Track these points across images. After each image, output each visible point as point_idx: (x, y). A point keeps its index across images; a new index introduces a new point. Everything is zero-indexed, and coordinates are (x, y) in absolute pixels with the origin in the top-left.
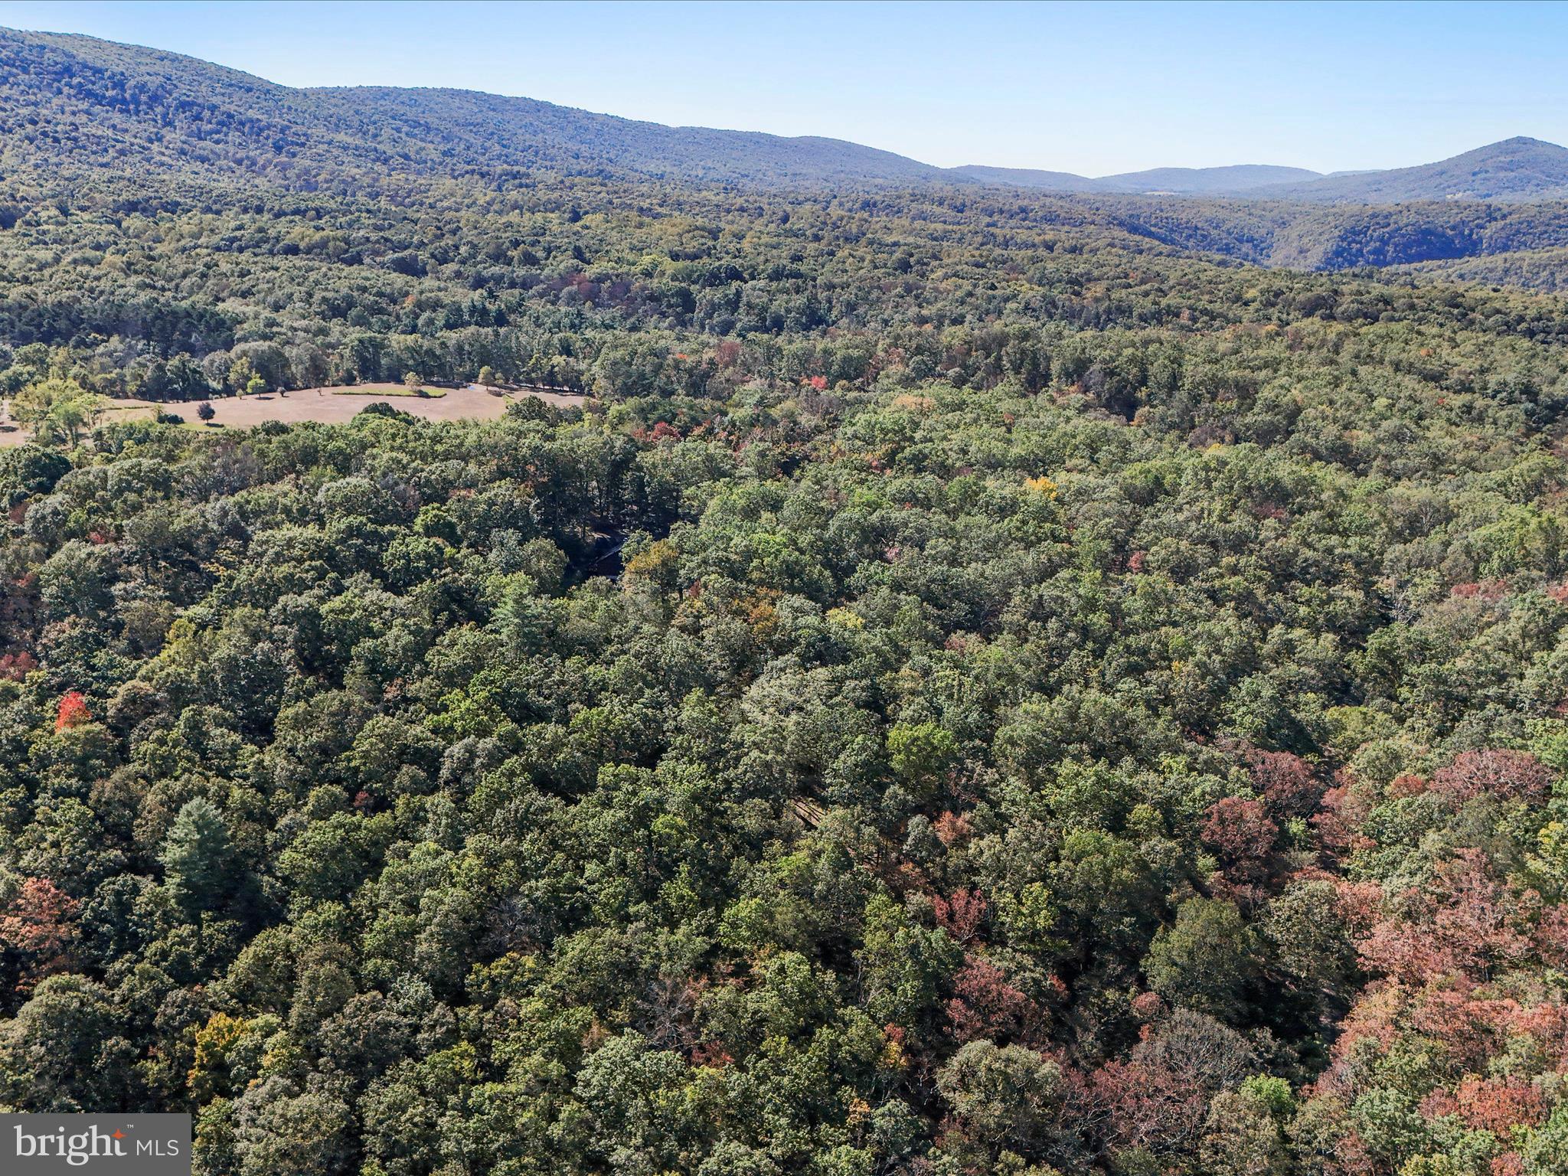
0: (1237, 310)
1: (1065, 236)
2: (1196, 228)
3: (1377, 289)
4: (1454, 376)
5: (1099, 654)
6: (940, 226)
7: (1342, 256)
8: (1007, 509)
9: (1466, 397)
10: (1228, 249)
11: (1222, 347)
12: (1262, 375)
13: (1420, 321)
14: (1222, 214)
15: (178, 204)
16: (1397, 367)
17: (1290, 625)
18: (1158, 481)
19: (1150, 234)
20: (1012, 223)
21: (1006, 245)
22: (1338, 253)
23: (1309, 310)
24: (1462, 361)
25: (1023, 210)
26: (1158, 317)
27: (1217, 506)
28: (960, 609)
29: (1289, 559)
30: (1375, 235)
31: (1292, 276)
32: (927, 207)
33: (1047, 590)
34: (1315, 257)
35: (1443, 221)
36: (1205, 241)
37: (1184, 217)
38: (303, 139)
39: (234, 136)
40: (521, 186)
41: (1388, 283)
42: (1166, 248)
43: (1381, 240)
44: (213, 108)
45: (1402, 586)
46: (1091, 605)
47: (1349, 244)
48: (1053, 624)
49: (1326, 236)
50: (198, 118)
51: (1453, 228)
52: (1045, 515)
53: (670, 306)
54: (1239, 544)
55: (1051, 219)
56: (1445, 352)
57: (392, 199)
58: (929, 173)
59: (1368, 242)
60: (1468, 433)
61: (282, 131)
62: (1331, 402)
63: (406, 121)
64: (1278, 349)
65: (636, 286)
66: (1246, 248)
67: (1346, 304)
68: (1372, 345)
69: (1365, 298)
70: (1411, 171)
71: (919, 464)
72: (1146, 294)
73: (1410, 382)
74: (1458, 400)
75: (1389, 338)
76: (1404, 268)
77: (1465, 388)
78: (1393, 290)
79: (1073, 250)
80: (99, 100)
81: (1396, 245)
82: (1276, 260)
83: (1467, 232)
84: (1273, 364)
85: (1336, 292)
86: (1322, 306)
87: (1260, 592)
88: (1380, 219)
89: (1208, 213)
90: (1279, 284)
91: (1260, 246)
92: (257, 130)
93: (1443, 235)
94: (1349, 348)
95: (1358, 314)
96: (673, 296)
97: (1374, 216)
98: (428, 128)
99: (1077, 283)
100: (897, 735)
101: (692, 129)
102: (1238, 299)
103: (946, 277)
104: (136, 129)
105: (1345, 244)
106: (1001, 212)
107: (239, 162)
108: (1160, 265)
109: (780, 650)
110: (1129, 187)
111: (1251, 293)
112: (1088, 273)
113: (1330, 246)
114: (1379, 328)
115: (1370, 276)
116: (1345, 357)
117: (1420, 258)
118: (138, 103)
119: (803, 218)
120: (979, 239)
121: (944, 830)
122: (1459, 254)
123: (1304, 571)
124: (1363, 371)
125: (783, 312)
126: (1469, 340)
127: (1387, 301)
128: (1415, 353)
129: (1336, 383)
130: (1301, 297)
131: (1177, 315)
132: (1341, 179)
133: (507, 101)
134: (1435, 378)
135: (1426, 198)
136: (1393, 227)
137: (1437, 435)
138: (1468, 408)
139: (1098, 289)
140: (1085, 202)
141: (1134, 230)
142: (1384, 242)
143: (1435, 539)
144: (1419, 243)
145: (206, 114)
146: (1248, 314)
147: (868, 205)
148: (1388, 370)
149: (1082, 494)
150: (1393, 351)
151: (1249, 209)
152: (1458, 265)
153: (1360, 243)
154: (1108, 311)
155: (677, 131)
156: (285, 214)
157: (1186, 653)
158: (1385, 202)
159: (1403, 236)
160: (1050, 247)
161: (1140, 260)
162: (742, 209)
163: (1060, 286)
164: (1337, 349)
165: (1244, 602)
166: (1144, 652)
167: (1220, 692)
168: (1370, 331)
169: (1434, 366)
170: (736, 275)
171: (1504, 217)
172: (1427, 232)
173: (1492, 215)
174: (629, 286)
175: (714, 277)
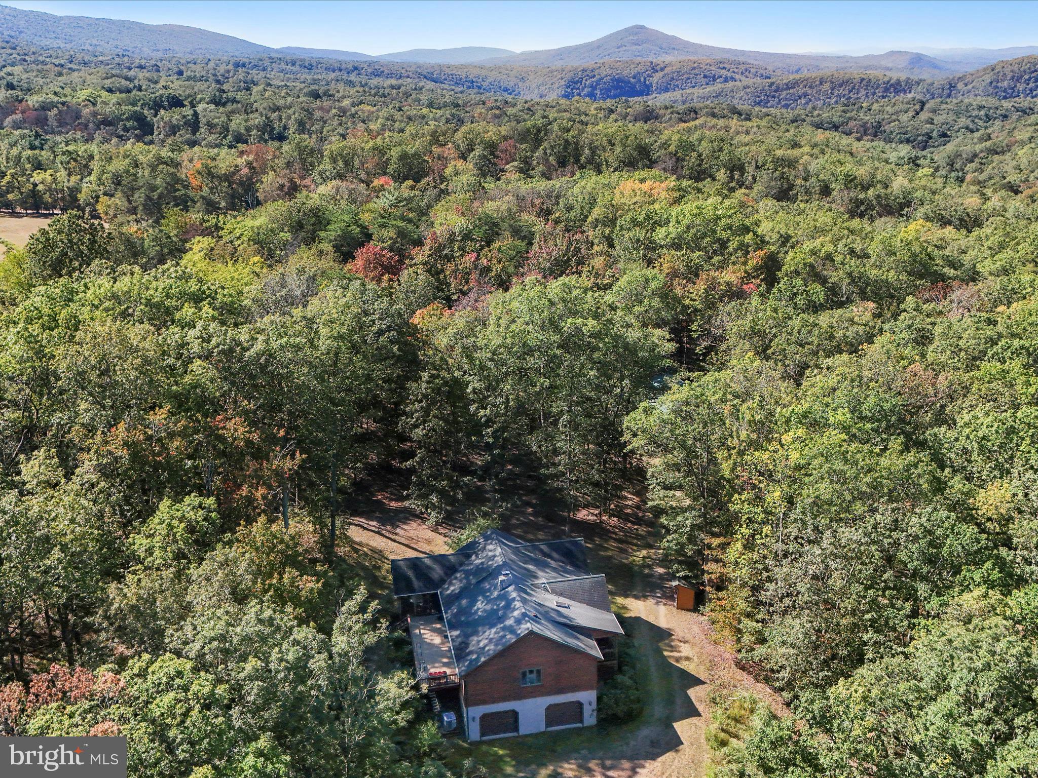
2: (473, 82)
30: (587, 83)
35: (627, 72)
43: (592, 86)
47: (572, 89)
49: (557, 85)
51: (634, 78)
53: (126, 130)
55: (377, 74)
59: (583, 89)
65: (86, 111)
81: (601, 90)
83: (642, 79)
93: (629, 82)
96: (128, 119)
105: (569, 90)
113: (560, 92)
125: (243, 131)
136: (597, 77)
142: (594, 88)
144: (616, 87)
153: (578, 89)
159: (605, 83)
170: (176, 102)
171: (662, 69)
172: (619, 80)
173: (654, 69)
174: (78, 116)
175: (157, 106)
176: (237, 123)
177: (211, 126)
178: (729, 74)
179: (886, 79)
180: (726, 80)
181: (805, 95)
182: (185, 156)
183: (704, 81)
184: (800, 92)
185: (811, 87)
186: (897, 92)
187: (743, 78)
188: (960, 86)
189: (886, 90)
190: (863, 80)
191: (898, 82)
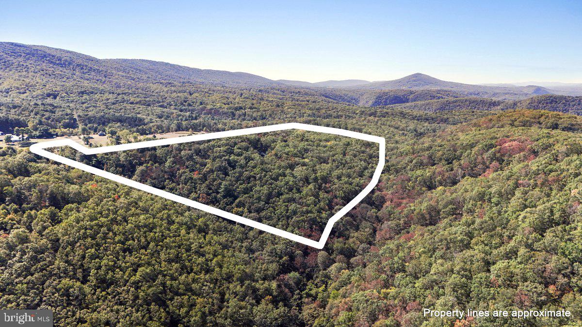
0: (355, 115)
1: (312, 99)
2: (341, 96)
3: (385, 110)
4: (401, 128)
5: (344, 166)
6: (281, 97)
7: (377, 103)
8: (325, 147)
9: (403, 132)
10: (349, 102)
11: (354, 122)
12: (363, 127)
13: (395, 117)
14: (347, 93)
15: (93, 92)
16: (389, 126)
17: (373, 164)
18: (349, 143)
19: (330, 98)
20: (297, 95)
21: (297, 101)
22: (376, 102)
23: (370, 115)
24: (403, 125)
25: (299, 92)
26: (338, 117)
27: (359, 146)
28: (322, 160)
29: (372, 155)
30: (384, 98)
31: (365, 108)
32: (275, 91)
33: (335, 158)
34: (370, 103)
35: (400, 94)
36: (344, 100)
37: (338, 93)
38: (111, 74)
39: (93, 73)
40: (172, 86)
41: (388, 109)
42: (335, 101)
44: (86, 66)
45: (390, 158)
46: (342, 160)
48: (336, 162)
49: (373, 98)
50: (82, 68)
51: (403, 96)
52: (331, 147)
53: (229, 115)
54: (363, 152)
55: (306, 94)
56: (399, 123)
57: (142, 90)
58: (271, 82)
59: (383, 100)
60: (403, 138)
61: (106, 72)
62: (377, 132)
63: (134, 69)
64: (365, 122)
65: (221, 111)
66: (353, 101)
67: (378, 114)
68: (384, 121)
69: (382, 112)
70: (392, 81)
71: (307, 140)
72: (334, 112)
73: (392, 129)
74: (401, 132)
75: (387, 120)
76: (391, 106)
77: (403, 130)
78: (389, 111)
79: (314, 102)
80: (54, 64)
81: (389, 100)
82: (361, 104)
83: (406, 97)
84: (365, 125)
85: (376, 111)
86: (373, 114)
87: (367, 159)
88: (385, 94)
89: (344, 92)
90: (363, 110)
91: (357, 101)
92: (99, 71)
93: (400, 98)
94: (380, 122)
95: (381, 116)
96: (229, 113)
97: (384, 93)
98: (140, 71)
99: (318, 109)
100: (318, 174)
101: (208, 70)
102: (354, 113)
103: (288, 109)
104: (68, 72)
105: (377, 100)
106: (294, 92)
107: (98, 80)
108: (335, 105)
109: (297, 165)
110: (322, 86)
111: (358, 112)
112: (320, 107)
113: (374, 100)
114: (386, 118)
115: (383, 108)
116: (379, 124)
117: (395, 103)
118: (66, 65)
119: (246, 94)
120: (291, 99)
121: (327, 186)
122: (404, 102)
123: (374, 156)
124: (382, 127)
126: (404, 121)
127: (387, 113)
128: (393, 123)
129: (377, 129)
130: (368, 113)
131: (342, 117)
132: (375, 83)
133: (157, 62)
134: (397, 128)
135: (396, 88)
136: (388, 96)
137: (397, 138)
138: (403, 134)
139: (324, 111)
140: (313, 90)
141: (326, 97)
142: (386, 99)
143: (395, 151)
144: (395, 99)
145: (85, 68)
146: (357, 117)
147: (260, 91)
148: (388, 127)
149: (336, 145)
150: (388, 123)
151: (354, 91)
152: (403, 105)
153: (381, 100)
154: (327, 116)
155: (204, 70)
156: (120, 94)
157: (357, 166)
158: (386, 89)
159: (391, 98)
160: (308, 101)
161: (330, 104)
162: (230, 92)
163: (315, 110)
164: (377, 122)
165: (365, 160)
166: (351, 166)
167: (363, 172)
168: (383, 119)
169: (397, 126)
170: (241, 108)
171: (414, 93)
172: (397, 97)
173: (411, 93)
174: (219, 111)
175: (236, 109)
176: (255, 115)
177: (248, 115)
178: (440, 95)
179: (490, 101)
180: (439, 98)
181: (459, 105)
182: (243, 123)
183: (430, 98)
184: (458, 104)
185: (462, 103)
186: (494, 106)
187: (447, 97)
188: (519, 104)
189: (490, 105)
190: (481, 101)
191: (495, 102)
